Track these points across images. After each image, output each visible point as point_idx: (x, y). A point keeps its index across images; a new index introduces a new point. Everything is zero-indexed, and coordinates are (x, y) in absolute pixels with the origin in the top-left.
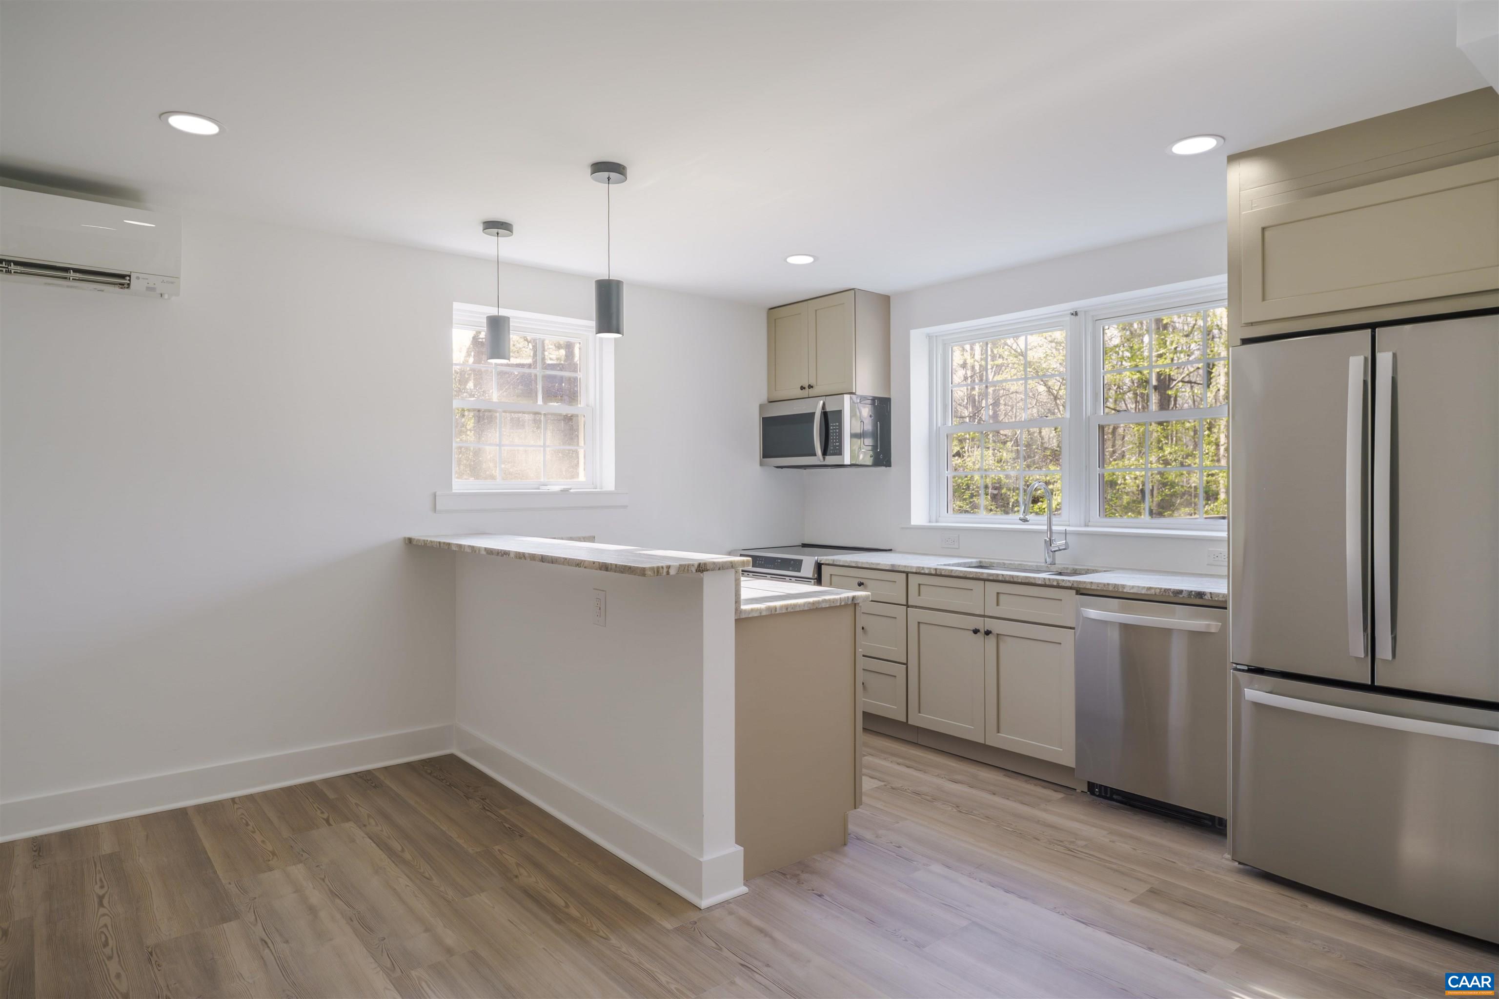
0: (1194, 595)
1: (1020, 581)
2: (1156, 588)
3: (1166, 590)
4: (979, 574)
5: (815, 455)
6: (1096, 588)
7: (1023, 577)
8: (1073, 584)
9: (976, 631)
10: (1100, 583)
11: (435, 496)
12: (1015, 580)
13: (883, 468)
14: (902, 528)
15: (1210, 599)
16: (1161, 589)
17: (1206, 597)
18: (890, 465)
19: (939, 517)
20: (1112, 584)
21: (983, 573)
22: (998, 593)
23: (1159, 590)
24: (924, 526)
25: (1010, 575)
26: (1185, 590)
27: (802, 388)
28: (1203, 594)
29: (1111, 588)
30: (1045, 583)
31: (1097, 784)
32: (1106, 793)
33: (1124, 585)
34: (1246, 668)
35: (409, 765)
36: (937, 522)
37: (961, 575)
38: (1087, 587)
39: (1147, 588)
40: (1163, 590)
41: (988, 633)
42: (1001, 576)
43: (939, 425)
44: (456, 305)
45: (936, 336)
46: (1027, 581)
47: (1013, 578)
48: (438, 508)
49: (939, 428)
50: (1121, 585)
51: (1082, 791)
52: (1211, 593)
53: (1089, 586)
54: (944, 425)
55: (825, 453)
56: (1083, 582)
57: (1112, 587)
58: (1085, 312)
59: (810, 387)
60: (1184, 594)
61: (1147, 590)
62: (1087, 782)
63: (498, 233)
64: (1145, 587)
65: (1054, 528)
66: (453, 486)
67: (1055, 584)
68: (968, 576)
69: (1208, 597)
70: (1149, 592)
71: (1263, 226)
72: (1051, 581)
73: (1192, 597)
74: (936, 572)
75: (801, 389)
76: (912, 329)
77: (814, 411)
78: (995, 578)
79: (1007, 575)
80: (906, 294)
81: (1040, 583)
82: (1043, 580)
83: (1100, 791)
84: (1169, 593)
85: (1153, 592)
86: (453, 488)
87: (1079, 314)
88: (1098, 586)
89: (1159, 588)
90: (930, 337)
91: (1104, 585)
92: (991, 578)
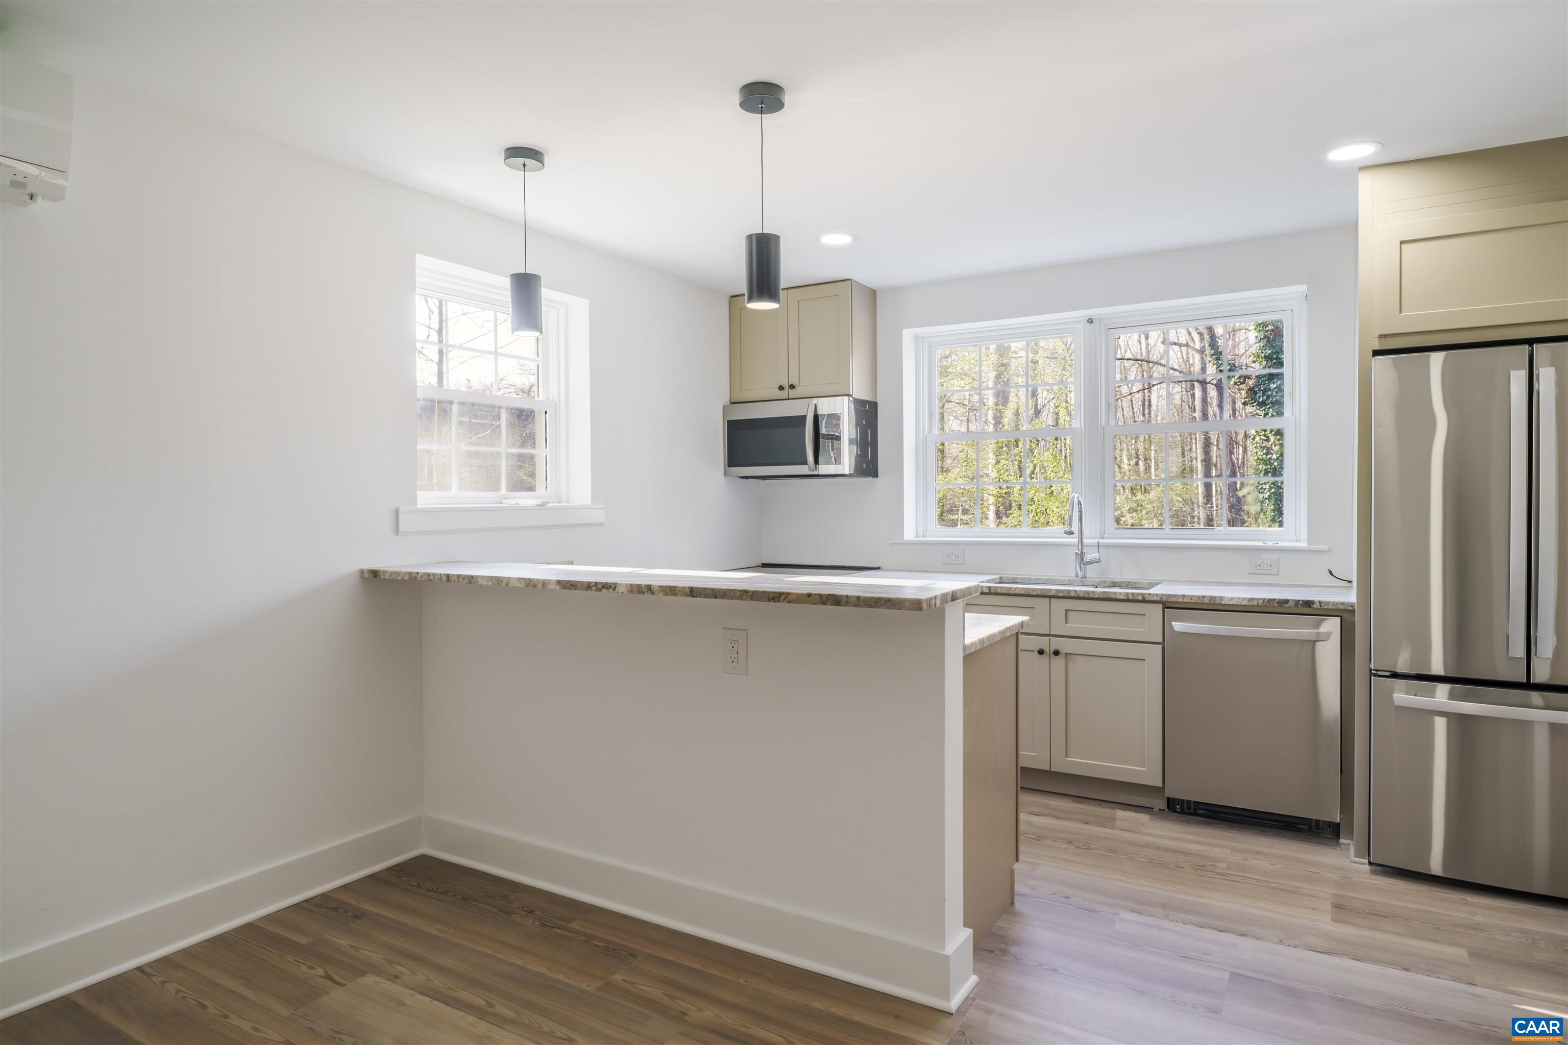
0: (1301, 605)
1: (1097, 596)
2: (1259, 599)
3: (1270, 600)
4: (1045, 591)
5: (805, 463)
6: (1189, 601)
7: (1101, 592)
8: (1161, 598)
9: (1041, 652)
10: (1194, 596)
11: (397, 512)
12: (1091, 596)
13: (870, 479)
14: (892, 544)
15: (1319, 607)
16: (1264, 600)
17: (1315, 606)
18: (877, 476)
19: (927, 531)
20: (1208, 596)
21: (1050, 590)
22: (1066, 610)
23: (1262, 601)
24: (914, 541)
25: (1085, 592)
26: (1292, 600)
27: (781, 388)
28: (1312, 603)
29: (1206, 601)
30: (1128, 598)
31: (1178, 799)
32: (1189, 808)
33: (1221, 597)
34: (1388, 674)
35: (373, 878)
36: (924, 537)
37: (1023, 592)
38: (1179, 601)
39: (1249, 599)
40: (1266, 601)
41: (1056, 653)
42: (1074, 592)
43: (926, 432)
44: (421, 260)
45: (922, 337)
46: (1105, 597)
47: (1088, 593)
48: (401, 529)
49: (926, 436)
50: (1219, 597)
51: (1160, 809)
52: (1320, 601)
53: (1180, 600)
54: (929, 433)
55: (816, 462)
56: (1173, 595)
57: (1208, 599)
58: (1100, 319)
59: (792, 387)
60: (1291, 604)
61: (1248, 601)
62: (1166, 799)
63: (524, 165)
64: (1246, 598)
65: (1085, 541)
66: (418, 500)
67: (1140, 598)
68: (1031, 594)
69: (1317, 605)
70: (1251, 604)
71: (1402, 240)
72: (1135, 596)
73: (1299, 606)
74: (990, 590)
75: (779, 389)
76: (905, 328)
77: (805, 414)
78: (1066, 595)
79: (1081, 591)
80: (896, 290)
81: (1122, 597)
82: (1125, 594)
83: (1182, 808)
84: (1273, 603)
85: (1255, 603)
86: (418, 503)
87: (1094, 322)
88: (1191, 599)
89: (1262, 599)
90: (916, 338)
91: (1199, 597)
92: (1061, 595)
